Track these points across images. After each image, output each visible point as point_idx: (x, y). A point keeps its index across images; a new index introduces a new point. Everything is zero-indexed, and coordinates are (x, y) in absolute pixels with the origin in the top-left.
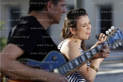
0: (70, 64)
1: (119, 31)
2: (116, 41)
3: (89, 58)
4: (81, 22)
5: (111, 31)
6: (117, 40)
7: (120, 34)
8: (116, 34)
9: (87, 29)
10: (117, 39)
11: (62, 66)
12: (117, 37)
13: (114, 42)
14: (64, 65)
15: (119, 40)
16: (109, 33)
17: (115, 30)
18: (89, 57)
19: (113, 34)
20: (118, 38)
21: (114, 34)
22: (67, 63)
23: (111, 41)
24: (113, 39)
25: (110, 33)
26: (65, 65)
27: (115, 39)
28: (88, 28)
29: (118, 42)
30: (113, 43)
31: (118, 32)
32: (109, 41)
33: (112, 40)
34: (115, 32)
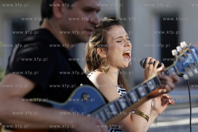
0: (112, 107)
1: (193, 50)
2: (189, 67)
3: (144, 96)
4: (113, 35)
5: (181, 50)
6: (190, 65)
7: (195, 54)
8: (189, 55)
9: (125, 46)
10: (191, 63)
11: (99, 110)
12: (191, 60)
13: (186, 68)
14: (101, 109)
15: (193, 65)
16: (177, 53)
17: (187, 47)
18: (143, 94)
19: (183, 56)
20: (193, 62)
21: (185, 54)
22: (106, 106)
23: (181, 67)
24: (184, 63)
25: (179, 54)
26: (104, 108)
27: (187, 63)
28: (127, 44)
29: (192, 68)
30: (184, 70)
31: (192, 52)
32: (178, 67)
33: (182, 65)
34: (188, 52)
